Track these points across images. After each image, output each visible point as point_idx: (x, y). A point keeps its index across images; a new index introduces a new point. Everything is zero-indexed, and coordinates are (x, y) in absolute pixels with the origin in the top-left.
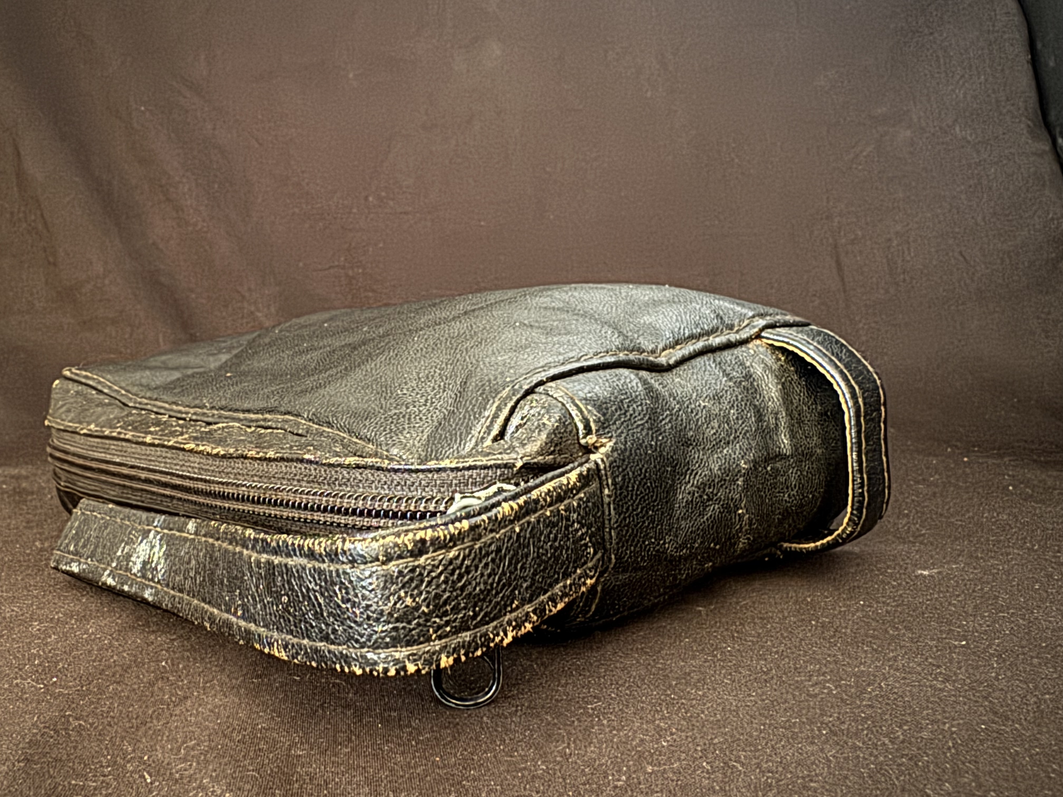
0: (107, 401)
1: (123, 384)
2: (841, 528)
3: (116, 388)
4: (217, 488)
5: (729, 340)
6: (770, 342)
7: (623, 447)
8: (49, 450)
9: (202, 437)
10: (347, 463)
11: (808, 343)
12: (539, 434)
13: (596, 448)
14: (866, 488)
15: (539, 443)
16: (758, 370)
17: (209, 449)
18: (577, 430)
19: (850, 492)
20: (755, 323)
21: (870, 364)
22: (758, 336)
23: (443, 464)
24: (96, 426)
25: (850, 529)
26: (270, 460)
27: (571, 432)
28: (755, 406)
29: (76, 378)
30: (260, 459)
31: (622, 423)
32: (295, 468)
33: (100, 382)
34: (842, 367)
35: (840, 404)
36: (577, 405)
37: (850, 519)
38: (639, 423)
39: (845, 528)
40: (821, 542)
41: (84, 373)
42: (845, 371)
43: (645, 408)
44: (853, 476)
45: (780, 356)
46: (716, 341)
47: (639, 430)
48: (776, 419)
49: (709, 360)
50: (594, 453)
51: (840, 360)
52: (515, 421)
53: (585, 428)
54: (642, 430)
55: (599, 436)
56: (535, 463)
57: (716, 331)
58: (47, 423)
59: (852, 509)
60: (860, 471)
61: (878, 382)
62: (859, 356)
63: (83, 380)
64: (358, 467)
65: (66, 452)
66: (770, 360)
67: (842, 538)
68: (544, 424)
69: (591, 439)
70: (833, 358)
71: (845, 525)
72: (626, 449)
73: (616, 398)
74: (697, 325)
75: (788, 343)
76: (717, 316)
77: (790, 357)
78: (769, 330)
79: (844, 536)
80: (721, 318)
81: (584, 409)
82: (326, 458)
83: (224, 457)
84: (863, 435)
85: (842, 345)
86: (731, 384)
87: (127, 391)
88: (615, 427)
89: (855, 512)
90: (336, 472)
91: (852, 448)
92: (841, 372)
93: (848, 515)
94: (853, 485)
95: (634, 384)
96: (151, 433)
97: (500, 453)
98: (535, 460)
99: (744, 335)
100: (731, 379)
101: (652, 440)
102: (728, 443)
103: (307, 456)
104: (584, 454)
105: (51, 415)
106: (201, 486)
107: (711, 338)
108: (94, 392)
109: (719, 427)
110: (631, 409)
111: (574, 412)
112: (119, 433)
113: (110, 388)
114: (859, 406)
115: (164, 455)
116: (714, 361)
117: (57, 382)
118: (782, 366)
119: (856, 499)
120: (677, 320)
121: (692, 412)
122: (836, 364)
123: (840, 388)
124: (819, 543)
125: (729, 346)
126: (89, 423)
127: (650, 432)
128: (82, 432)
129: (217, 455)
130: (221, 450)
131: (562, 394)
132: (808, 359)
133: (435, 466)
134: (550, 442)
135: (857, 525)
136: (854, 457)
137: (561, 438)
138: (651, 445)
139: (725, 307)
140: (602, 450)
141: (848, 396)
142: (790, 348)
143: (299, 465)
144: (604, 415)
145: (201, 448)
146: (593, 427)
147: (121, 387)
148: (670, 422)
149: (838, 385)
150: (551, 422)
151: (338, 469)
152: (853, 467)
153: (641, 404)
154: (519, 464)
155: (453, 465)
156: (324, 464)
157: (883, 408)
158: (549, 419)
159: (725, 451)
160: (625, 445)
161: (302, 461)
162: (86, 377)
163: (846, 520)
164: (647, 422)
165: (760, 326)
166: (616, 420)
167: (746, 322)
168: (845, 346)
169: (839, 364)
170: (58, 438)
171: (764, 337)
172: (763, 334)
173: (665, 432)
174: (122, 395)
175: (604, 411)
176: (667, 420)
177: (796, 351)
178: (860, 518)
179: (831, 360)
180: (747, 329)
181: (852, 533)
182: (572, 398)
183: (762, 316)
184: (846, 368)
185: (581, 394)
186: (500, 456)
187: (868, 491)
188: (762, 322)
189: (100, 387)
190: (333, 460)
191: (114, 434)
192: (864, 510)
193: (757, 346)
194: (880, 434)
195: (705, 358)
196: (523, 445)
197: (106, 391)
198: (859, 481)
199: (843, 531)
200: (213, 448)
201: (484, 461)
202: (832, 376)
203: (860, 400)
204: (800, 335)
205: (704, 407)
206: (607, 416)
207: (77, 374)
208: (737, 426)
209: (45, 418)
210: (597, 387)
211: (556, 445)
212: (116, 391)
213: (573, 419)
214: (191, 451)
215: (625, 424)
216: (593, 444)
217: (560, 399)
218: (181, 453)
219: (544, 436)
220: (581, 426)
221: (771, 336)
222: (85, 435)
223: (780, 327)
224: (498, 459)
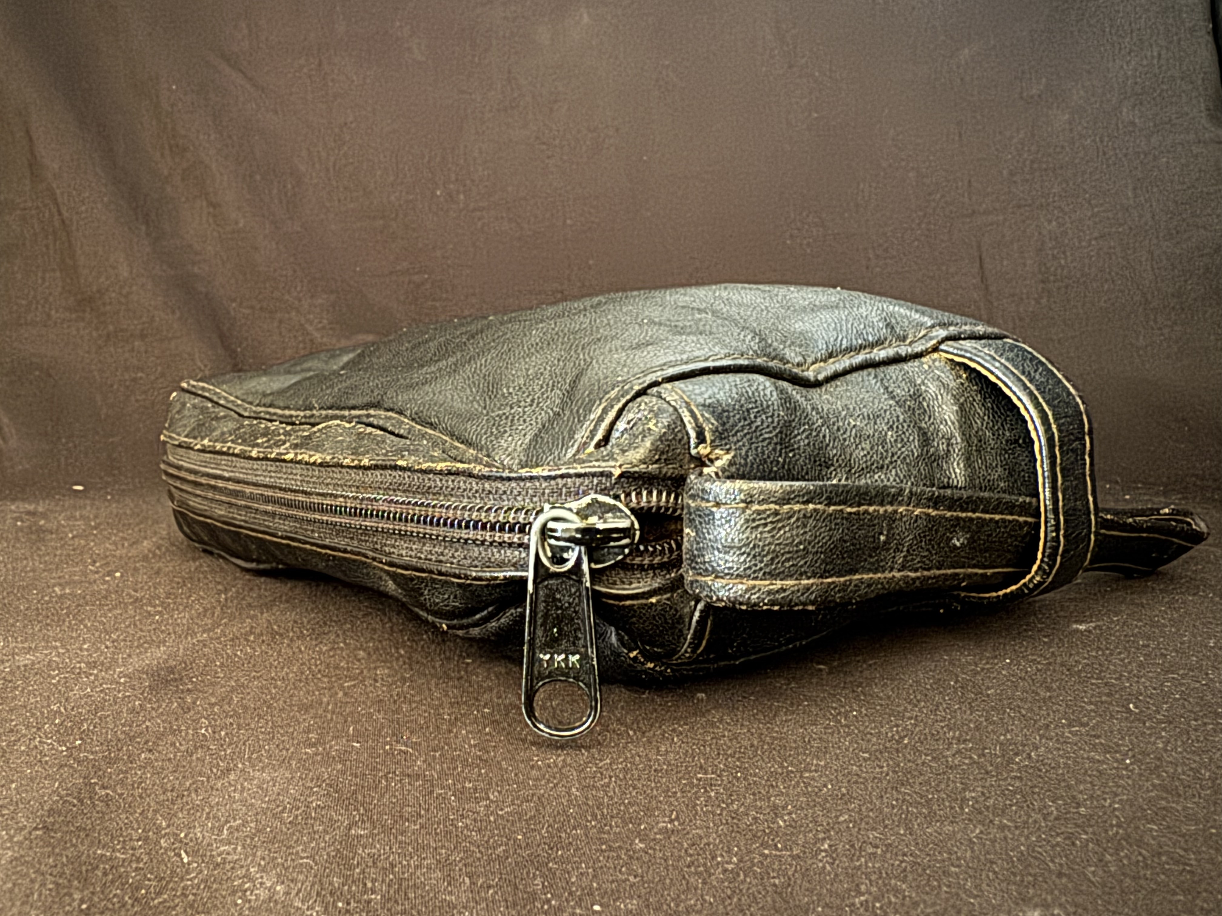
0: (222, 414)
1: (239, 394)
2: (1028, 577)
3: (232, 398)
4: (316, 500)
5: (897, 353)
6: (950, 357)
7: (743, 461)
8: (162, 466)
9: (302, 444)
10: (439, 468)
11: (994, 359)
12: (642, 440)
13: (712, 461)
14: (1062, 532)
15: (642, 450)
16: (932, 388)
17: (306, 458)
18: (689, 438)
19: (1042, 535)
20: (934, 334)
21: (1073, 386)
22: (935, 349)
23: (535, 472)
24: (210, 441)
25: (1038, 578)
26: (366, 468)
27: (680, 440)
28: (920, 428)
29: (193, 390)
30: (355, 467)
31: (745, 435)
32: (389, 476)
33: (216, 393)
34: (1032, 388)
35: (1028, 432)
36: (692, 412)
37: (1040, 567)
38: (767, 436)
39: (1033, 577)
40: (1004, 591)
41: (201, 384)
42: (1036, 392)
43: (776, 420)
44: (1046, 517)
45: (961, 372)
46: (880, 354)
47: (765, 444)
48: (948, 445)
49: (869, 374)
50: (708, 466)
51: (1031, 381)
52: (621, 425)
53: (697, 438)
54: (770, 443)
55: (714, 448)
56: (636, 472)
57: (883, 343)
58: (162, 438)
59: (1043, 556)
60: (1056, 511)
61: (1082, 407)
62: (1060, 376)
63: (200, 392)
64: (450, 473)
65: (179, 468)
66: (949, 378)
67: (1028, 588)
68: (649, 429)
69: (703, 450)
70: (1023, 378)
71: (1033, 573)
72: (746, 464)
73: (742, 406)
74: (859, 334)
75: (970, 359)
76: (887, 325)
77: (973, 376)
78: (950, 343)
79: (1031, 586)
80: (893, 328)
81: (699, 416)
82: (419, 463)
83: (321, 465)
84: (1058, 469)
85: (1041, 362)
86: (891, 402)
87: (243, 400)
88: (735, 439)
89: (1046, 560)
90: (429, 479)
91: (1044, 484)
92: (1031, 394)
93: (1038, 562)
94: (1046, 527)
95: (768, 392)
96: (258, 445)
97: (597, 460)
98: (636, 469)
99: (918, 348)
100: (893, 398)
101: (780, 455)
102: (882, 467)
103: (400, 463)
104: (696, 467)
105: (167, 429)
106: (301, 498)
107: (875, 351)
108: (210, 405)
109: (872, 449)
110: (759, 419)
111: (687, 418)
112: (229, 448)
113: (226, 399)
114: (1053, 434)
115: (269, 468)
116: (876, 377)
117: (174, 394)
118: (962, 384)
119: (1048, 544)
120: (835, 329)
121: (838, 429)
122: (1024, 385)
123: (1029, 412)
124: (1001, 593)
125: (897, 360)
126: (203, 439)
127: (779, 447)
128: (196, 448)
129: (314, 464)
130: (317, 458)
131: (676, 397)
132: (992, 378)
133: (528, 474)
134: (655, 449)
135: (1048, 575)
136: (1047, 494)
137: (669, 446)
138: (778, 462)
139: (900, 315)
140: (719, 463)
141: (1038, 422)
142: (973, 365)
143: (394, 473)
144: (724, 424)
145: (299, 457)
146: (708, 436)
147: (237, 397)
148: (807, 437)
149: (1026, 409)
150: (657, 427)
151: (431, 476)
152: (1045, 506)
153: (772, 416)
154: (617, 472)
155: (546, 473)
156: (417, 471)
157: (1087, 438)
158: (656, 425)
159: (876, 477)
160: (745, 459)
161: (395, 468)
162: (203, 389)
163: (1035, 568)
164: (776, 436)
165: (939, 338)
166: (738, 431)
167: (923, 332)
168: (1043, 364)
169: (1029, 385)
170: (173, 454)
171: (943, 351)
172: (943, 347)
173: (799, 448)
174: (238, 406)
175: (725, 419)
176: (804, 436)
177: (979, 368)
178: (1051, 567)
179: (1020, 380)
180: (923, 341)
181: (1040, 583)
182: (686, 403)
183: (943, 325)
184: (1038, 390)
185: (700, 400)
186: (597, 464)
187: (1065, 536)
188: (942, 333)
189: (215, 398)
190: (424, 466)
191: (225, 449)
192: (1059, 558)
193: (934, 361)
194: (1085, 468)
195: (865, 372)
196: (624, 451)
197: (222, 402)
198: (1053, 522)
199: (1031, 580)
200: (310, 456)
201: (579, 469)
202: (1019, 399)
203: (1054, 427)
204: (986, 350)
205: (854, 426)
206: (727, 426)
207: (193, 386)
208: (894, 450)
209: (161, 433)
210: (722, 393)
211: (662, 453)
212: (232, 402)
213: (685, 426)
214: (291, 461)
215: (748, 437)
216: (707, 455)
217: (673, 403)
218: (284, 464)
219: (648, 444)
220: (693, 434)
221: (951, 350)
222: (198, 450)
223: (965, 339)
224: (594, 467)
